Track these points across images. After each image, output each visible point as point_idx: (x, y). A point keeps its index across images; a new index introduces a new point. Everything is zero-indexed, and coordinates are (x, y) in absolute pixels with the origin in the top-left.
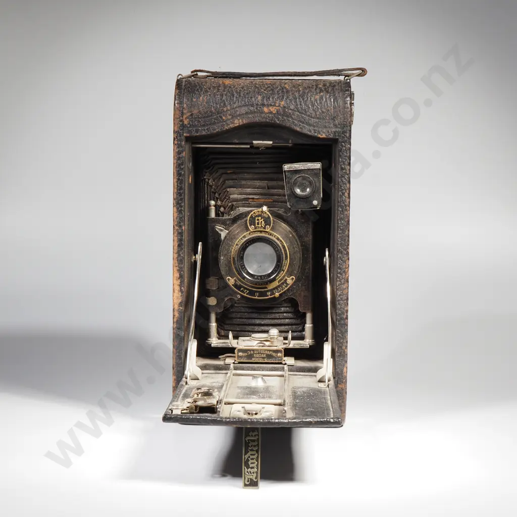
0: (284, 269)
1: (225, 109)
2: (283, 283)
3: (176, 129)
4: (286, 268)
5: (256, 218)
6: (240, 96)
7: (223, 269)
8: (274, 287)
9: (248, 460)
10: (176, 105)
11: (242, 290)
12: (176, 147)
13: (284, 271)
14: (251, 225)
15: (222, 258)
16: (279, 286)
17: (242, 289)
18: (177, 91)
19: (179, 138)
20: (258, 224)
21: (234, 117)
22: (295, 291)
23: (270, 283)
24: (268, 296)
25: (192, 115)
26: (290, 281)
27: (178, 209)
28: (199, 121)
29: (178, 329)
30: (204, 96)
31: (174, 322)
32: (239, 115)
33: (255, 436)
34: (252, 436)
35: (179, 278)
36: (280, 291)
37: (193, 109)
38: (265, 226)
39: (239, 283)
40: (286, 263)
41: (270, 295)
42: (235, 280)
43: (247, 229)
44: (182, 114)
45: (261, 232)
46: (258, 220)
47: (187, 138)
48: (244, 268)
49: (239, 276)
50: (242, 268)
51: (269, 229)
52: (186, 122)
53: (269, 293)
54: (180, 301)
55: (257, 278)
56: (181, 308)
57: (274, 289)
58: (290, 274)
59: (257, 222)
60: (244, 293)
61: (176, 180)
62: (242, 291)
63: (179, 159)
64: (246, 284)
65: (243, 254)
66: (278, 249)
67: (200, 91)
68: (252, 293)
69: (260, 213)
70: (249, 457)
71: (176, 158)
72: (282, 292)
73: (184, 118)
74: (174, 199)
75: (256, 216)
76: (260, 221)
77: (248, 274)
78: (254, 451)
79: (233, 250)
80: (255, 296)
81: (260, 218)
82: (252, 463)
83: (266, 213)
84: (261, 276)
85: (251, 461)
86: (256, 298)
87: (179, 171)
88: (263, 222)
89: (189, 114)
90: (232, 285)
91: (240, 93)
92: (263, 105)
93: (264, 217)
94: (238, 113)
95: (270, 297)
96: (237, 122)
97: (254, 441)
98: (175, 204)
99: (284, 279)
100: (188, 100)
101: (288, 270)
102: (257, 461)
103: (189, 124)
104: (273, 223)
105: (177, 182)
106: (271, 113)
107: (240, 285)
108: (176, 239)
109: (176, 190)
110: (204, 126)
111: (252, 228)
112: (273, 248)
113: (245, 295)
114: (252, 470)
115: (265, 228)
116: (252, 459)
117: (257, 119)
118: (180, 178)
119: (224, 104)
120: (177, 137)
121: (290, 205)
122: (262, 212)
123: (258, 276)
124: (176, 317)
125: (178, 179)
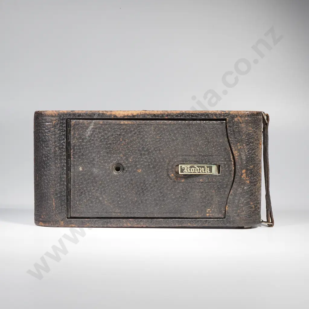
1: (244, 145)
3: (231, 113)
6: (252, 154)
9: (194, 167)
10: (247, 112)
18: (255, 113)
21: (239, 150)
25: (241, 123)
27: (179, 114)
28: (236, 128)
29: (99, 114)
30: (252, 131)
31: (103, 111)
32: (240, 154)
33: (207, 171)
34: (207, 169)
35: (132, 115)
37: (244, 123)
44: (241, 117)
52: (236, 119)
54: (117, 116)
56: (113, 116)
63: (212, 114)
67: (256, 128)
70: (196, 168)
73: (238, 118)
78: (199, 171)
82: (193, 170)
85: (194, 169)
89: (241, 121)
91: (254, 154)
92: (247, 170)
94: (242, 153)
96: (236, 153)
97: (205, 170)
100: (250, 121)
102: (194, 172)
103: (235, 122)
106: (242, 175)
108: (159, 113)
114: (189, 170)
116: (195, 170)
117: (238, 166)
118: (199, 116)
120: (226, 113)
124: (107, 113)
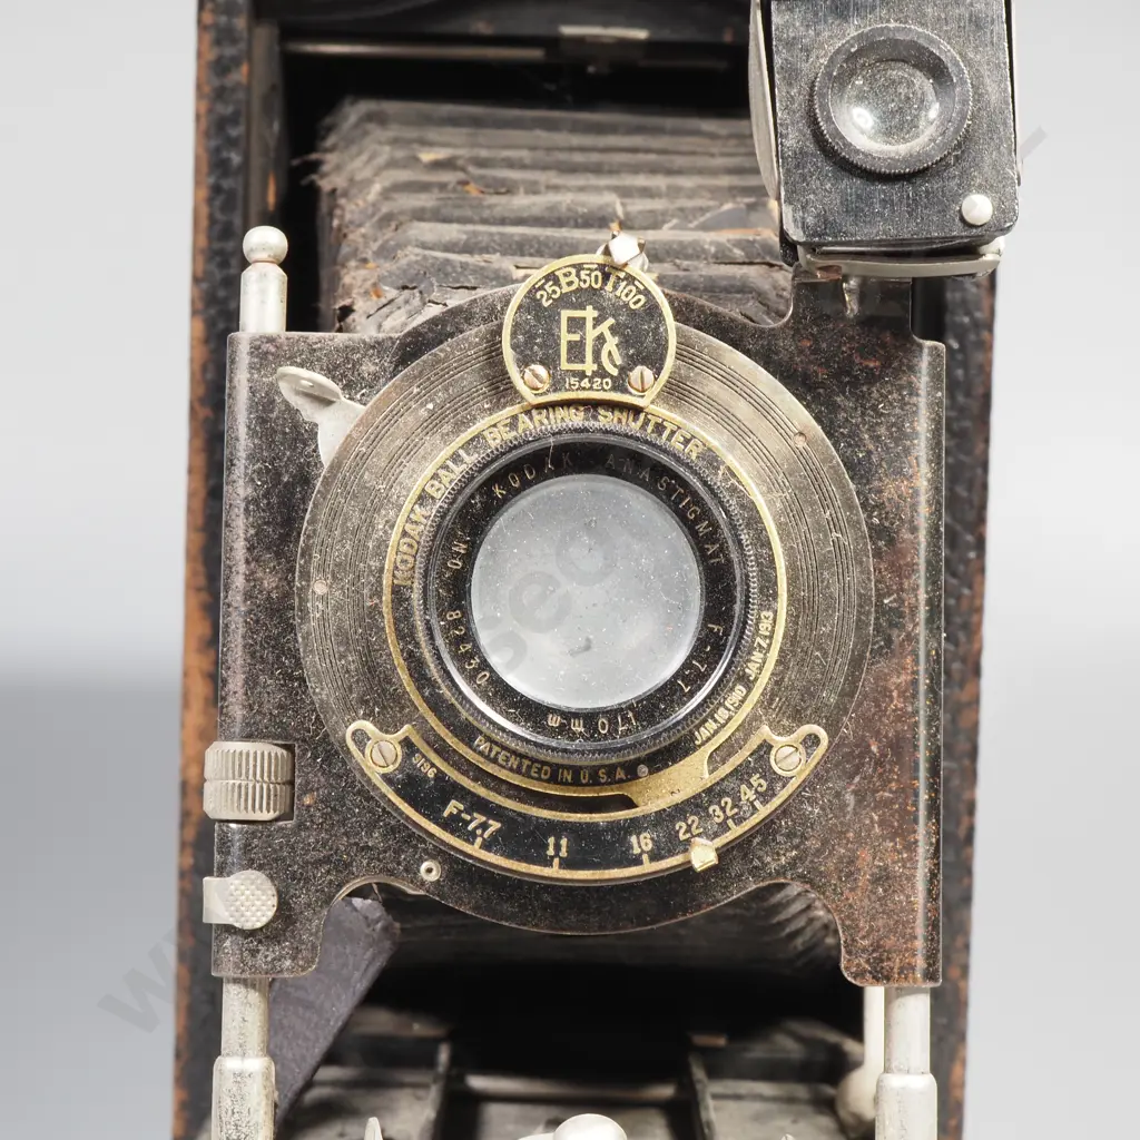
0: (751, 670)
2: (741, 774)
4: (763, 666)
5: (565, 314)
7: (322, 666)
8: (678, 798)
11: (455, 818)
12: (208, 37)
13: (749, 684)
14: (524, 362)
15: (319, 588)
16: (714, 793)
17: (453, 807)
20: (576, 351)
22: (813, 844)
23: (654, 770)
24: (637, 861)
26: (792, 759)
36: (724, 827)
38: (624, 370)
39: (431, 765)
40: (765, 626)
41: (655, 856)
42: (407, 743)
43: (500, 388)
45: (592, 406)
46: (578, 325)
48: (469, 656)
49: (433, 721)
50: (457, 657)
51: (651, 394)
53: (642, 843)
55: (563, 730)
57: (680, 811)
58: (790, 704)
59: (566, 337)
60: (470, 837)
61: (204, 193)
62: (453, 825)
63: (220, 94)
64: (480, 776)
65: (469, 558)
66: (715, 525)
68: (522, 838)
69: (591, 280)
71: (207, 89)
72: (736, 831)
74: (196, 280)
75: (564, 301)
76: (591, 334)
77: (502, 694)
79: (395, 535)
80: (548, 863)
81: (590, 313)
83: (631, 279)
84: (590, 718)
86: (554, 871)
87: (218, 150)
88: (612, 342)
90: (387, 779)
93: (619, 308)
95: (648, 867)
98: (200, 305)
99: (754, 743)
101: (778, 680)
104: (679, 356)
105: (210, 201)
107: (440, 776)
109: (203, 241)
111: (529, 381)
112: (681, 516)
113: (475, 850)
115: (620, 384)
118: (225, 183)
121: (804, 227)
122: (607, 271)
123: (568, 715)
125: (216, 190)
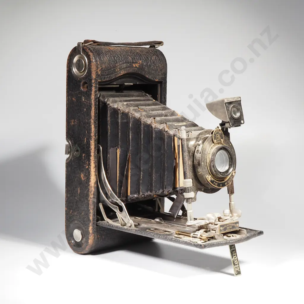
1: (117, 65)
3: (94, 77)
10: (94, 62)
19: (96, 82)
21: (121, 69)
27: (95, 126)
28: (105, 72)
32: (123, 69)
37: (102, 65)
44: (98, 68)
47: (99, 82)
52: (99, 73)
56: (95, 185)
63: (96, 95)
70: (234, 259)
73: (98, 71)
82: (236, 262)
87: (95, 102)
89: (101, 68)
92: (133, 62)
94: (122, 67)
96: (122, 73)
97: (233, 250)
103: (101, 74)
106: (136, 67)
110: (108, 75)
116: (235, 260)
117: (131, 71)
118: (96, 107)
119: (117, 62)
124: (93, 191)
